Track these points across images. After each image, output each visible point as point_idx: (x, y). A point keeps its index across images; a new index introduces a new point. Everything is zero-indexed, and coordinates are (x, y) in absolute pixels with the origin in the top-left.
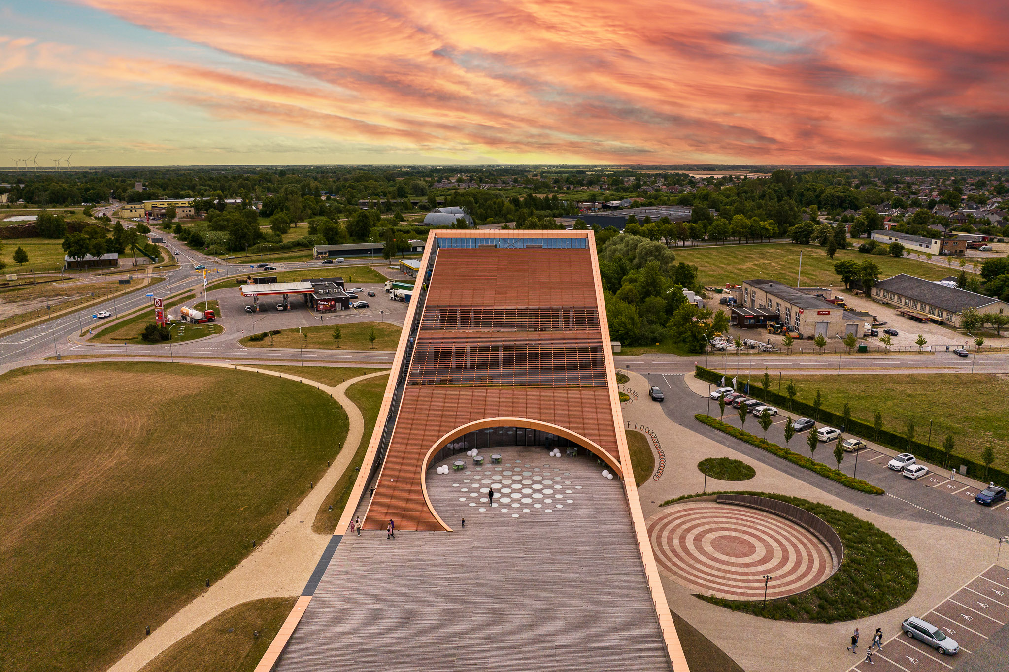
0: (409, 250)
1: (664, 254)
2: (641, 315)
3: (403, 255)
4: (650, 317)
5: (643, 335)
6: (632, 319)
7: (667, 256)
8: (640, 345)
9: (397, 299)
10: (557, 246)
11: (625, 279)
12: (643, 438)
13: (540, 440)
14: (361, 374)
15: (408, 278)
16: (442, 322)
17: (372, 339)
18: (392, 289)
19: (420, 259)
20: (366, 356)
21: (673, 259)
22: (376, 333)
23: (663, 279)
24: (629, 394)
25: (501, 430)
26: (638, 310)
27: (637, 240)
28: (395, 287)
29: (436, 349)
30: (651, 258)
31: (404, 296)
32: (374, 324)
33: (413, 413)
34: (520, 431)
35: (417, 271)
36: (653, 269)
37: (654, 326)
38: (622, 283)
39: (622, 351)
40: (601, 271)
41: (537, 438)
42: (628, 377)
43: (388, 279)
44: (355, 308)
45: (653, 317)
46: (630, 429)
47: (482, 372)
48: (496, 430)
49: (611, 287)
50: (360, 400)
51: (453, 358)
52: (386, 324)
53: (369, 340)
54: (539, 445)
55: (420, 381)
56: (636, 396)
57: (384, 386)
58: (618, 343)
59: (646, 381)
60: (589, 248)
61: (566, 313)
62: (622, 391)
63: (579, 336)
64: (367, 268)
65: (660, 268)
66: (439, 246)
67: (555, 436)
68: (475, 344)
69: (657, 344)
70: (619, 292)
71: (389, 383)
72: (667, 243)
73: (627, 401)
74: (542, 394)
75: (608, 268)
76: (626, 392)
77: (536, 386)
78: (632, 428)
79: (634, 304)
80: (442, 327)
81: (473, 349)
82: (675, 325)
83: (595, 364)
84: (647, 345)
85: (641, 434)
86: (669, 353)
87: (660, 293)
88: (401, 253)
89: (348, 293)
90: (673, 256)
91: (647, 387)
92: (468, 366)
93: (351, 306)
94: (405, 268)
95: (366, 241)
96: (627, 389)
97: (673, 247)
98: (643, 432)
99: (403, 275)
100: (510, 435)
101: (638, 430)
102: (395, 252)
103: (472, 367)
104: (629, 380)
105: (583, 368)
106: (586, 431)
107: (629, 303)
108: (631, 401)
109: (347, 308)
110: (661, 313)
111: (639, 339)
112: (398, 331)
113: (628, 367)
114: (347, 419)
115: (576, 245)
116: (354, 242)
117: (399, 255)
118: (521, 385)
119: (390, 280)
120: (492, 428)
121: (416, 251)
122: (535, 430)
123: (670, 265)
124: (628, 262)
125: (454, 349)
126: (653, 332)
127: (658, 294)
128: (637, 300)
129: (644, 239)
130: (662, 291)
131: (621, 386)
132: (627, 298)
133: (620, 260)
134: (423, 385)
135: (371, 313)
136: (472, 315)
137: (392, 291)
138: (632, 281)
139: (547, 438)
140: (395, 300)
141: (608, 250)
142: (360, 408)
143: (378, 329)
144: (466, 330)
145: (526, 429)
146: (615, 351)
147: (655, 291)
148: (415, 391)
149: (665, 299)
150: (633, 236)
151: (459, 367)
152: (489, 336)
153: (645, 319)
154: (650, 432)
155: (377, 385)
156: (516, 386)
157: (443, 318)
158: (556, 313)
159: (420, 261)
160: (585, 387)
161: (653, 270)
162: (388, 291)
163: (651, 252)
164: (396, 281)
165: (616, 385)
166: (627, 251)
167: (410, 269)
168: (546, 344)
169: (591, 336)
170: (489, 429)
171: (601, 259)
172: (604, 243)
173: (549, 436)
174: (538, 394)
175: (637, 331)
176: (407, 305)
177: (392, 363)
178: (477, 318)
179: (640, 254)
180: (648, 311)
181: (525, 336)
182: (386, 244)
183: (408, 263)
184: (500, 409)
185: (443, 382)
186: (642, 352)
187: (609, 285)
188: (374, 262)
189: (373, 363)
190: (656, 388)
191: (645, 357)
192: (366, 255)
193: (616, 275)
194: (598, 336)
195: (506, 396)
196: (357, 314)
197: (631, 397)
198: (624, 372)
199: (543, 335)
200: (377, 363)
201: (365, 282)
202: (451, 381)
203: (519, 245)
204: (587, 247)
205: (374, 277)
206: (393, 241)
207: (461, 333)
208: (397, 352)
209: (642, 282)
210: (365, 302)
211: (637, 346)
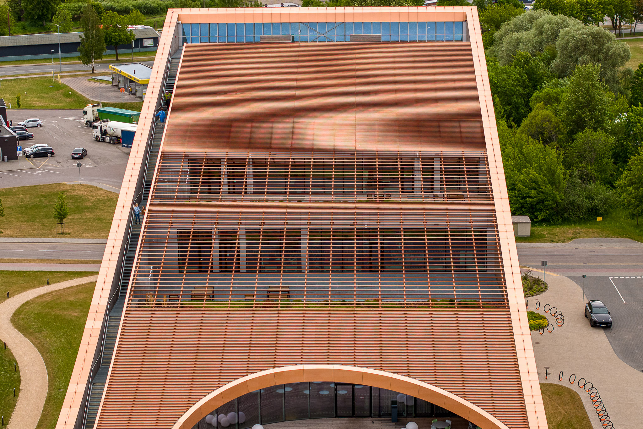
0: (129, 46)
1: (609, 49)
2: (568, 166)
3: (117, 55)
4: (585, 168)
5: (571, 204)
6: (552, 172)
7: (614, 54)
8: (566, 221)
9: (107, 139)
10: (409, 35)
11: (537, 97)
12: (574, 398)
13: (380, 407)
14: (40, 284)
15: (127, 98)
16: (194, 186)
17: (61, 216)
18: (96, 120)
19: (150, 64)
20: (50, 248)
21: (626, 57)
22: (69, 205)
23: (608, 97)
24: (547, 315)
25: (306, 389)
26: (562, 156)
27: (558, 24)
28: (102, 116)
29: (183, 234)
30: (585, 57)
31: (120, 134)
32: (65, 188)
33: (140, 357)
34: (342, 389)
35: (145, 86)
36: (588, 77)
37: (592, 186)
38: (531, 104)
39: (532, 233)
40: (491, 81)
41: (375, 402)
42: (544, 284)
43: (88, 102)
44: (28, 157)
45: (590, 169)
46: (548, 381)
47: (270, 278)
48: (298, 387)
49: (511, 113)
50: (39, 332)
51: (215, 253)
52: (87, 187)
53: (56, 217)
54: (380, 416)
55: (152, 298)
56: (560, 318)
57: (85, 306)
58: (526, 219)
59: (579, 290)
60: (468, 39)
61: (428, 165)
62: (533, 309)
63: (451, 209)
64: (50, 80)
65: (602, 75)
66: (185, 40)
67: (408, 398)
68: (255, 225)
69: (599, 219)
70: (525, 122)
71: (95, 301)
72: (614, 28)
73: (543, 328)
74: (384, 319)
75: (505, 76)
76: (541, 312)
77: (373, 305)
78: (553, 379)
79: (555, 144)
80: (193, 193)
81: (252, 234)
82: (632, 184)
83: (482, 261)
84: (580, 221)
85: (569, 391)
86: (622, 236)
87: (603, 121)
88: (114, 52)
89: (15, 130)
90: (625, 51)
91: (581, 302)
92: (243, 266)
93: (20, 154)
94: (121, 79)
95: (48, 30)
96: (542, 305)
97: (627, 35)
98: (574, 387)
99: (118, 94)
100: (325, 396)
101: (565, 383)
102: (102, 50)
103: (251, 270)
104: (546, 288)
105: (462, 268)
106: (467, 388)
107: (545, 142)
108: (550, 328)
109: (13, 157)
110: (605, 161)
111: (565, 209)
112: (110, 200)
113: (544, 264)
114: (16, 369)
115: (444, 35)
116: (24, 30)
117: (110, 55)
118: (344, 303)
119: (93, 102)
120: (290, 385)
121: (142, 46)
122: (371, 388)
123: (621, 69)
124: (541, 65)
125: (215, 236)
126: (591, 198)
127: (598, 124)
128: (560, 136)
129: (571, 21)
130: (607, 119)
131: (533, 300)
132: (542, 134)
133: (527, 61)
134: (159, 305)
135: (57, 166)
136: (249, 170)
137: (98, 124)
138: (549, 100)
139: (394, 403)
140: (103, 141)
141: (504, 40)
142: (41, 348)
143: (73, 197)
144: (239, 199)
145: (354, 385)
146: (520, 234)
147: (592, 118)
148: (143, 316)
149: (613, 132)
150: (550, 16)
151: (225, 269)
152: (283, 209)
153: (576, 172)
154: (588, 386)
155: (71, 304)
156: (334, 305)
157: (194, 175)
158: (409, 165)
159: (151, 66)
160: (464, 305)
161: (588, 79)
162: (90, 124)
163: (585, 45)
164: (105, 105)
165: (522, 300)
166: (540, 44)
167: (131, 81)
168: (390, 223)
169: (474, 208)
170: (285, 386)
171: (491, 60)
172: (498, 27)
173: (398, 399)
174: (377, 319)
175: (559, 196)
176: (126, 150)
177: (100, 262)
178: (259, 176)
179: (564, 48)
180: (582, 157)
181: (351, 209)
182: (86, 35)
183: (126, 70)
184: (306, 349)
185: (196, 298)
186: (570, 235)
187: (508, 108)
188: (63, 69)
189: (64, 262)
190: (597, 303)
191: (577, 245)
192: (47, 56)
193: (521, 90)
194: (488, 209)
195: (316, 323)
196: (32, 169)
197: (552, 320)
198: (537, 273)
199: (384, 206)
200: (70, 262)
201: (47, 108)
202: (211, 297)
203: (336, 35)
204: (465, 38)
205: (63, 98)
206: (98, 29)
207: (230, 205)
208: (110, 242)
209: (569, 102)
210: (46, 146)
211: (560, 224)
